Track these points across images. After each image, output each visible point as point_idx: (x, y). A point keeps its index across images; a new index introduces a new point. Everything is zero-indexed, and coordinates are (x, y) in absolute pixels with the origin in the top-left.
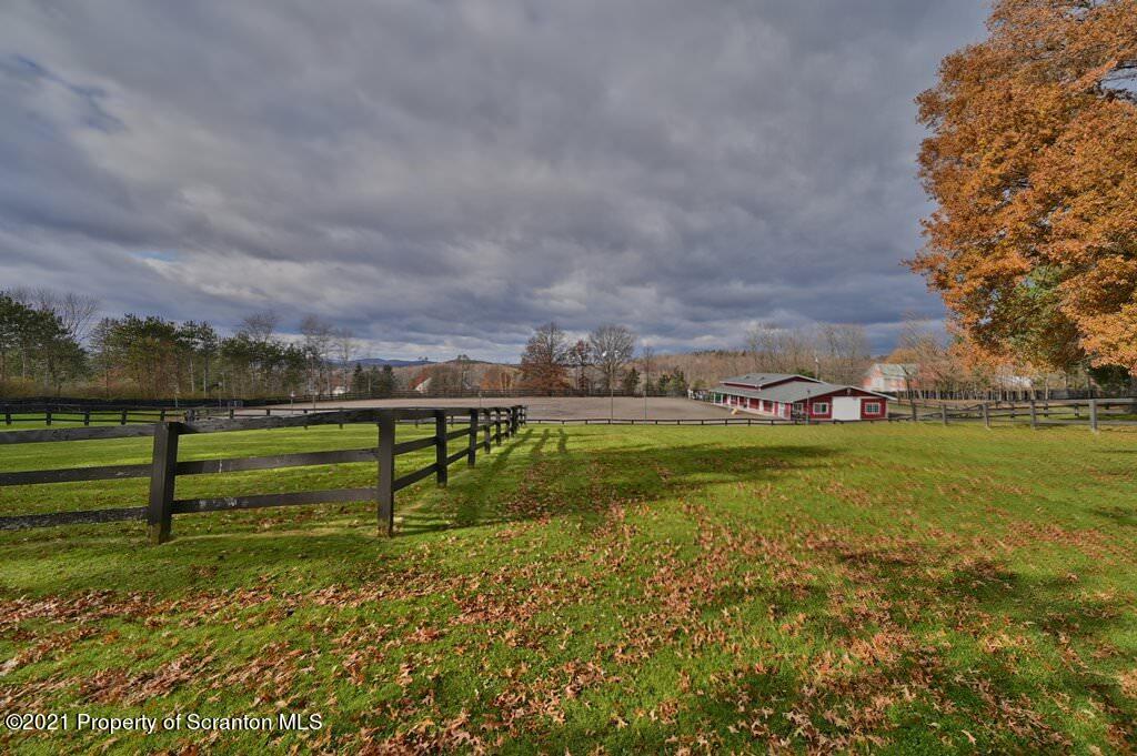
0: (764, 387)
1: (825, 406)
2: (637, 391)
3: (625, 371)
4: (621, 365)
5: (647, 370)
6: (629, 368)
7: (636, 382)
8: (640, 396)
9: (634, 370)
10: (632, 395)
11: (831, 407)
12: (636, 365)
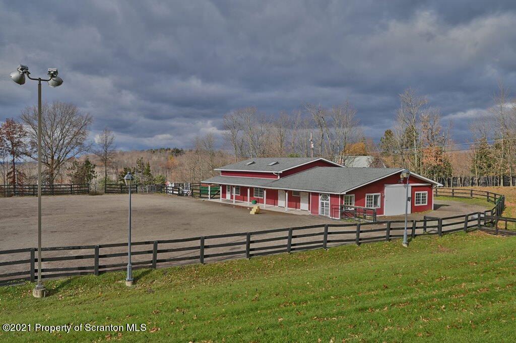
0: (285, 174)
1: (376, 197)
2: (92, 188)
3: (76, 163)
4: (69, 155)
5: (105, 161)
6: (81, 158)
7: (90, 177)
8: (95, 194)
9: (88, 162)
10: (87, 192)
11: (382, 198)
12: (91, 154)
